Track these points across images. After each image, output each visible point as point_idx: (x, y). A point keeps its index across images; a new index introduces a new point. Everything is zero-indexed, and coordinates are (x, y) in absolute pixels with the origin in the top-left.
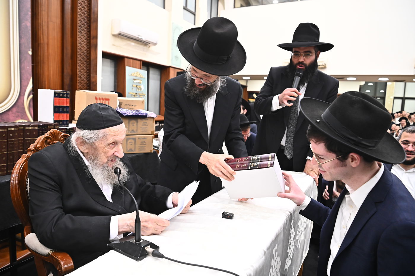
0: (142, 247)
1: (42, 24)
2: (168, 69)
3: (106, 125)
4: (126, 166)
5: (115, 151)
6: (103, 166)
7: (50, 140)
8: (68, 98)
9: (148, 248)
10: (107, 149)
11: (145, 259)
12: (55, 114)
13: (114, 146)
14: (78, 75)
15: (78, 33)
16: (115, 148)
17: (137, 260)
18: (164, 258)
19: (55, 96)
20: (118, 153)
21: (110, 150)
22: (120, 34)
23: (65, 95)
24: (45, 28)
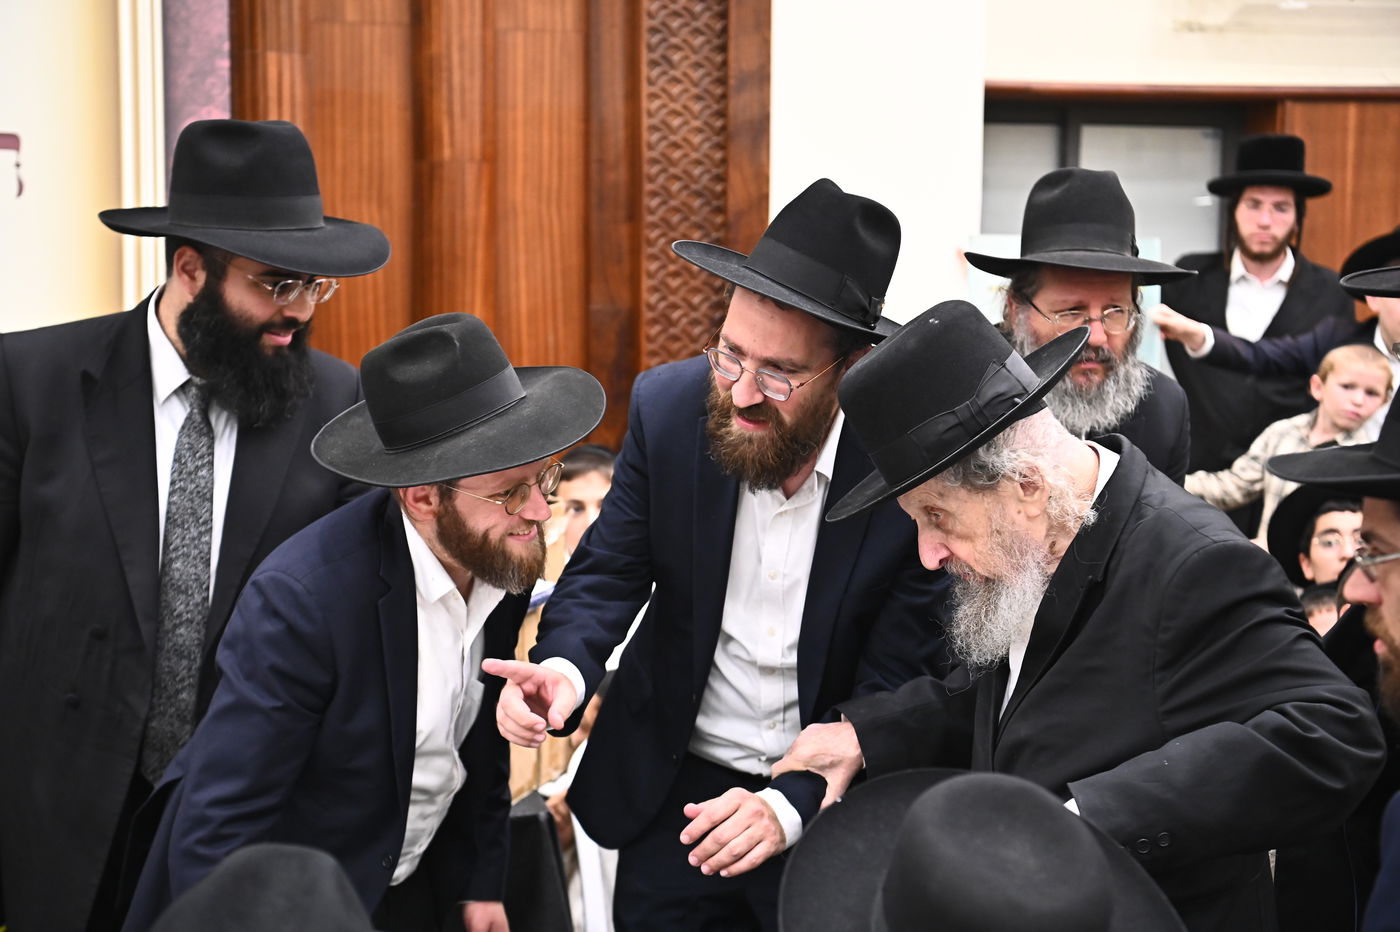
14: (650, 308)
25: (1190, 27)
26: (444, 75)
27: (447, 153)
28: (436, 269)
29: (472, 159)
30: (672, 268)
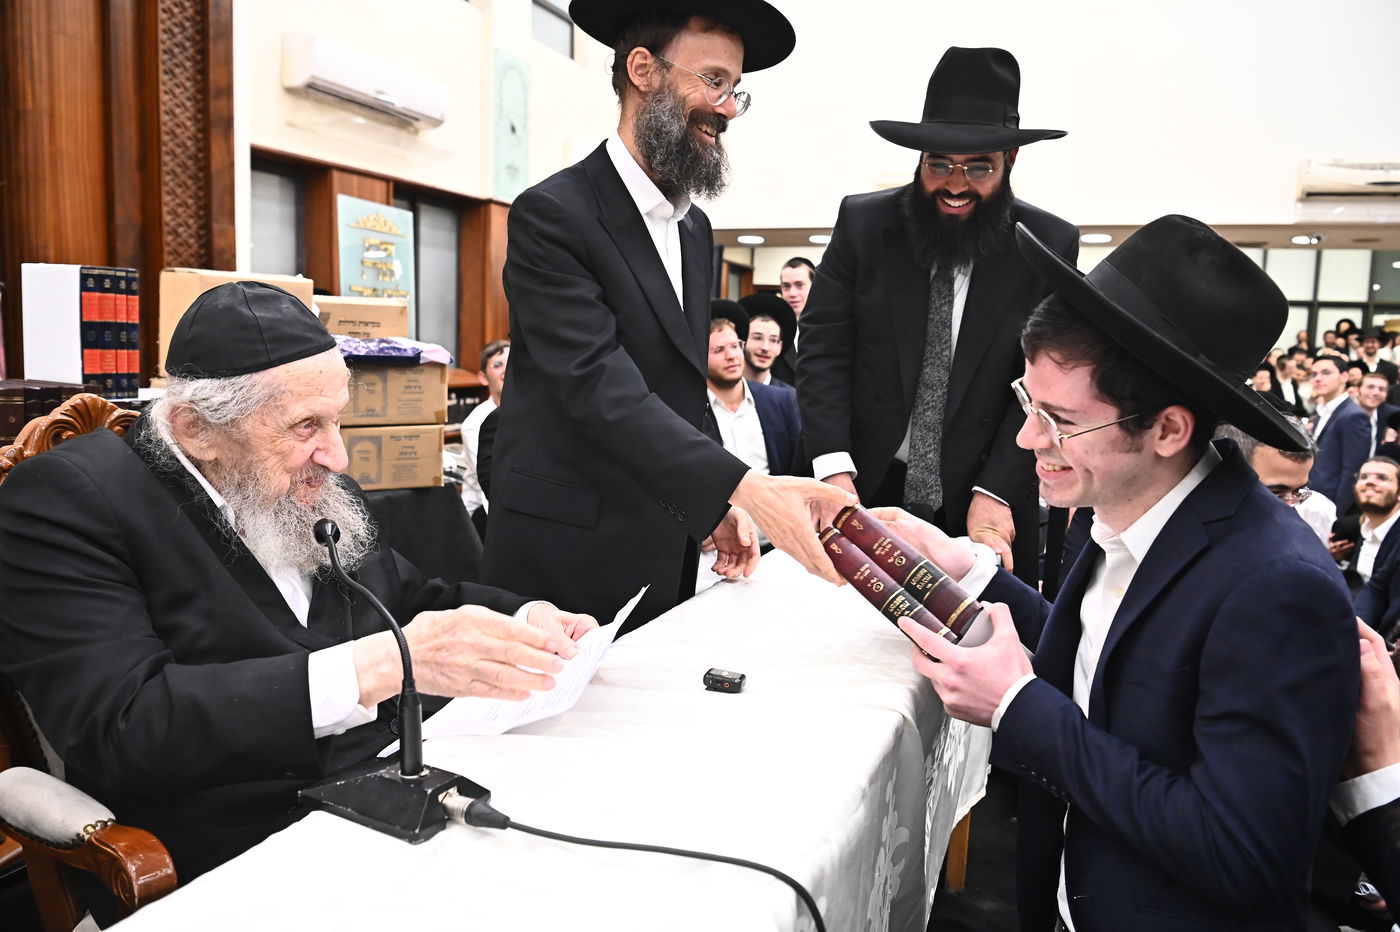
0: (430, 791)
1: (26, 43)
2: (483, 209)
3: (274, 357)
4: (359, 503)
5: (317, 449)
6: (280, 503)
7: (70, 433)
8: (133, 293)
9: (451, 796)
10: (288, 442)
11: (441, 836)
12: (86, 351)
13: (309, 430)
14: (167, 224)
15: (163, 77)
16: (316, 435)
17: (413, 839)
18: (509, 829)
19: (84, 288)
20: (326, 453)
21: (298, 445)
22: (311, 86)
23: (123, 285)
24: (39, 56)
25: (291, 125)
26: (27, 52)
27: (30, 105)
28: (24, 183)
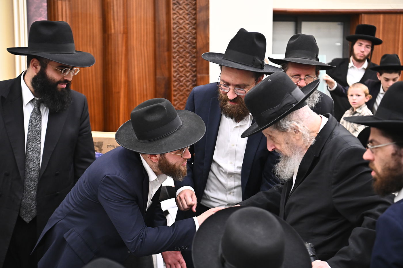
14: (174, 77)
29: (120, 33)
30: (180, 65)
